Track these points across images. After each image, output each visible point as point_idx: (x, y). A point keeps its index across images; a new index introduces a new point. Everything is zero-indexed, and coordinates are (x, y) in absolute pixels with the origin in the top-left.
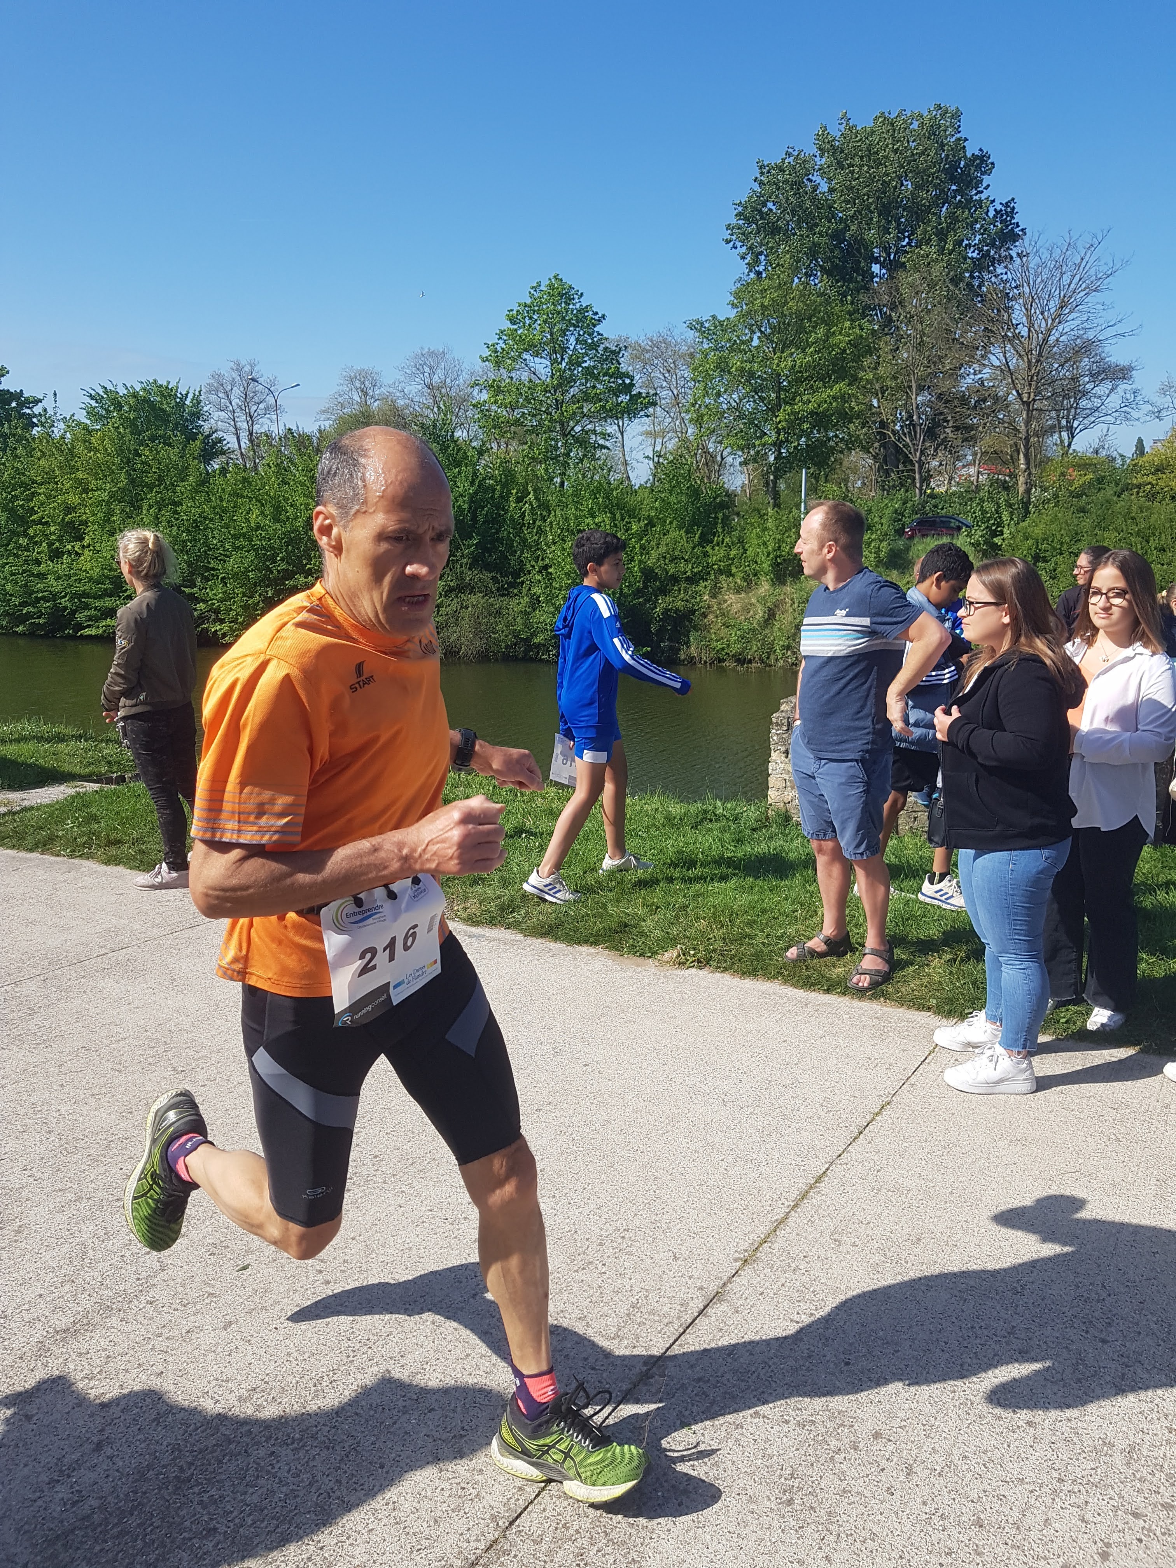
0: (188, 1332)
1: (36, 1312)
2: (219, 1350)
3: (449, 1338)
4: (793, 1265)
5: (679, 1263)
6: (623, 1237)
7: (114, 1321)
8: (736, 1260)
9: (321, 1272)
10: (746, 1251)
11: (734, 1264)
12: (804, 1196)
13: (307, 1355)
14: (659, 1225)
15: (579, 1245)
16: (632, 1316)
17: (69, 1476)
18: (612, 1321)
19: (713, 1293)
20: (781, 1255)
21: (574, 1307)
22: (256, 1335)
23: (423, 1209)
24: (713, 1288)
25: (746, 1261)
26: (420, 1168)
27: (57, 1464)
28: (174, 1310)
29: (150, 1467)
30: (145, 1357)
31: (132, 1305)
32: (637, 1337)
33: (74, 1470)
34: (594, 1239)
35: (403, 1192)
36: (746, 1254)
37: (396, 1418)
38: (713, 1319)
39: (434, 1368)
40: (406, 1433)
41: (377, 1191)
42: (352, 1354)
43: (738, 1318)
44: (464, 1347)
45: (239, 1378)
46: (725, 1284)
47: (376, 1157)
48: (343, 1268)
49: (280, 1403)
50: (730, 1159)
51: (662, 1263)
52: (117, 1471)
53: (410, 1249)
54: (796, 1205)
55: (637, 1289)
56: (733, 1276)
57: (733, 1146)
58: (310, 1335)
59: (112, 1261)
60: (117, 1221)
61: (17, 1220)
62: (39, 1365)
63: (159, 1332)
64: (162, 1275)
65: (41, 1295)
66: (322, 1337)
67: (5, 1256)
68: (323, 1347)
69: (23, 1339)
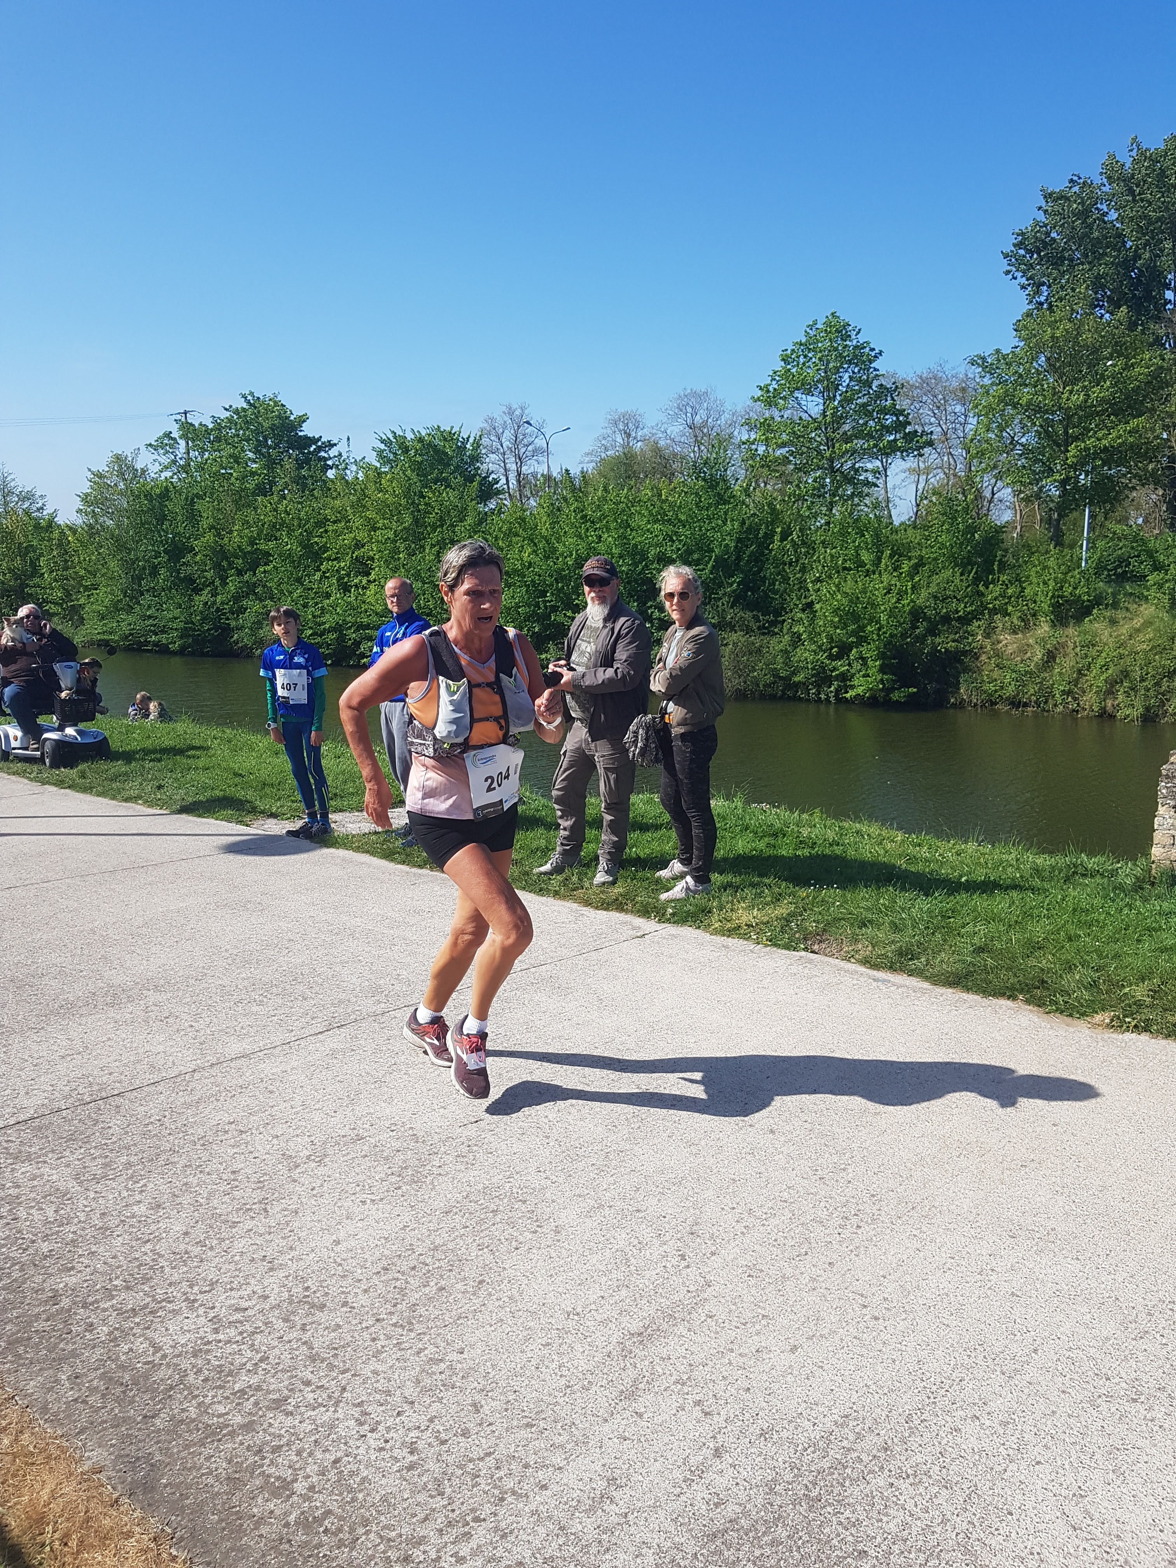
0: (757, 1351)
1: (605, 1313)
7: (682, 1329)
9: (865, 1306)
13: (886, 1391)
15: (1126, 1312)
17: (701, 1477)
22: (826, 1362)
27: (684, 1464)
28: (736, 1327)
29: (775, 1482)
33: (703, 1472)
41: (889, 1230)
42: (930, 1395)
45: (827, 1404)
49: (878, 1434)
52: (745, 1480)
58: (881, 1370)
59: (657, 1271)
60: (646, 1233)
61: (551, 1220)
62: (628, 1365)
63: (731, 1346)
64: (709, 1289)
65: (603, 1297)
66: (894, 1374)
67: (553, 1255)
68: (899, 1384)
69: (603, 1339)
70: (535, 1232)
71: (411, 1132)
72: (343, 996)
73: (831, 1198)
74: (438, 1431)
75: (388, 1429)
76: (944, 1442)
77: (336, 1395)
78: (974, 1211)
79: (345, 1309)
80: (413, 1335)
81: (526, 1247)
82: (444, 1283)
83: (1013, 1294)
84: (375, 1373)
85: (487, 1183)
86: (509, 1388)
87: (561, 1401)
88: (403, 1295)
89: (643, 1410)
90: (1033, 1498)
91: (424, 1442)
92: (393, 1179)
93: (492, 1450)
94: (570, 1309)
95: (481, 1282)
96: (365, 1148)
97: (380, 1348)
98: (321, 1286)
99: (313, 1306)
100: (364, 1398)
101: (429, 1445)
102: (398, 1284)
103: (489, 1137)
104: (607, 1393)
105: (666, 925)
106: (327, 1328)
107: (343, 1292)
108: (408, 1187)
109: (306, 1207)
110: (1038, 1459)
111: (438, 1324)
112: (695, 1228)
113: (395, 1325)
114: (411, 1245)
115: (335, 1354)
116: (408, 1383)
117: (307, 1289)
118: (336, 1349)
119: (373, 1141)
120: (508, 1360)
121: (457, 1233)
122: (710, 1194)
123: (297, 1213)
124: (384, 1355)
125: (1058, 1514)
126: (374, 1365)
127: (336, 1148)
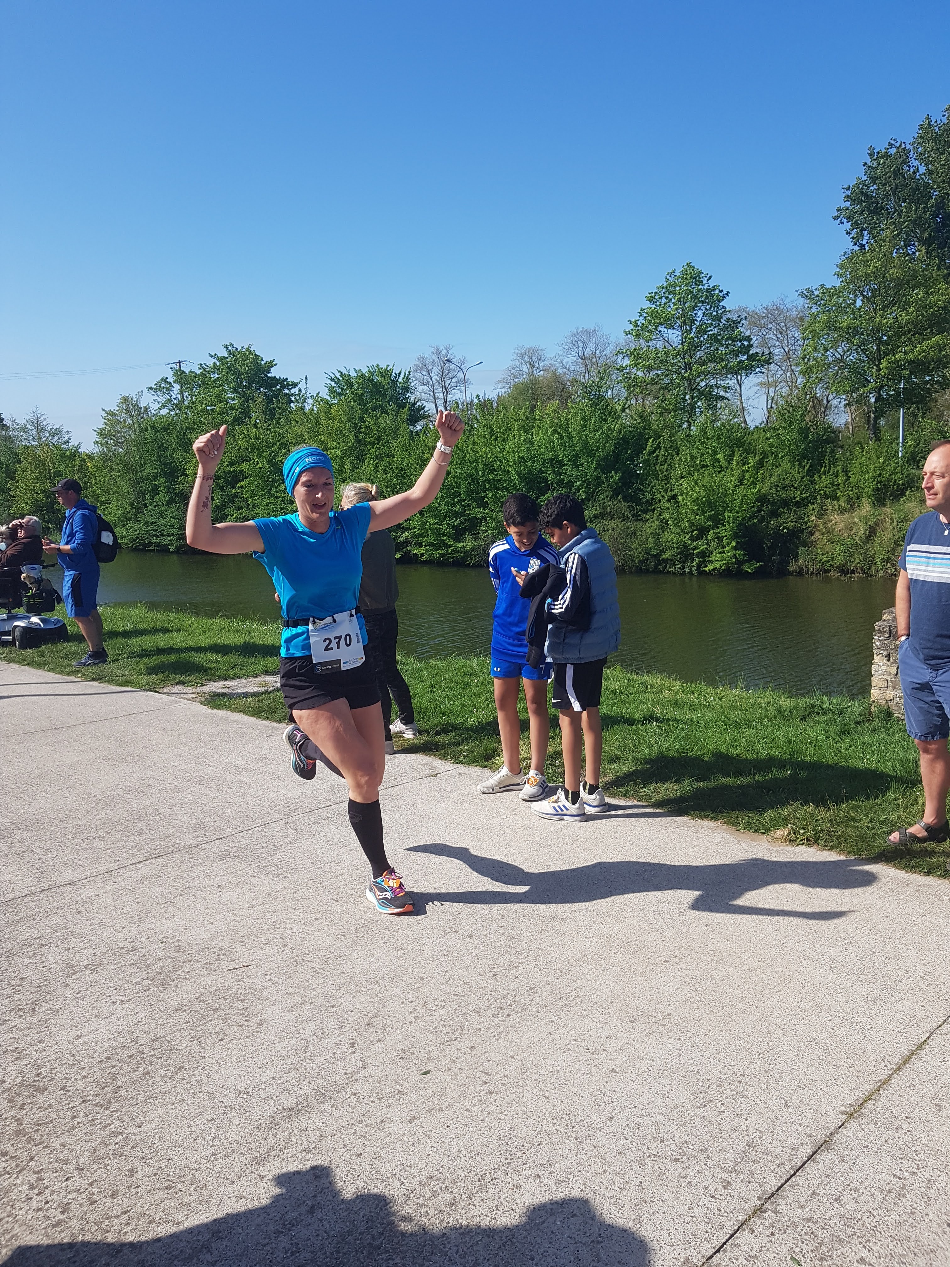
0: (382, 1121)
1: (270, 1091)
2: (405, 1139)
3: (589, 1154)
4: (896, 1124)
5: (790, 1110)
6: (740, 1082)
7: (327, 1106)
8: (842, 1113)
9: (486, 1083)
10: (851, 1105)
11: (840, 1116)
12: (906, 1061)
13: (474, 1153)
14: (772, 1074)
15: (701, 1084)
16: (747, 1154)
17: (290, 1230)
18: (730, 1156)
19: (822, 1141)
20: (885, 1113)
21: (697, 1139)
22: (433, 1131)
23: (569, 1038)
24: (821, 1136)
25: (851, 1115)
26: (567, 1003)
27: (281, 1219)
28: (372, 1102)
29: (350, 1233)
30: (349, 1140)
31: (340, 1095)
32: (752, 1174)
33: (293, 1226)
34: (714, 1080)
35: (552, 1021)
36: (852, 1109)
37: (544, 1218)
38: (821, 1165)
39: (577, 1178)
40: (552, 1232)
41: (533, 1017)
42: (509, 1157)
43: (844, 1166)
44: (602, 1163)
45: (420, 1166)
46: (832, 1134)
47: (531, 989)
48: (503, 1082)
49: (452, 1192)
50: (837, 1020)
51: (775, 1108)
52: (325, 1232)
53: (558, 1072)
54: (899, 1069)
55: (752, 1130)
56: (840, 1127)
57: (840, 1009)
58: (476, 1137)
59: (327, 1057)
60: (331, 1024)
61: (259, 1015)
62: (271, 1135)
63: (360, 1119)
64: (363, 1072)
65: (274, 1078)
66: (486, 1139)
67: (249, 1043)
68: (486, 1148)
69: (259, 1113)
70: (241, 1026)
71: (176, 944)
72: (171, 832)
73: (495, 991)
74: (93, 1194)
75: (53, 1192)
76: (504, 1197)
77: (23, 1164)
78: (609, 1000)
79: (62, 1092)
80: (107, 1112)
81: (229, 1039)
82: (150, 1068)
83: (613, 1070)
84: (63, 1145)
85: (219, 985)
86: (165, 1157)
87: (202, 1166)
88: (113, 1080)
89: (266, 1173)
90: (557, 1245)
91: (77, 1203)
92: (146, 983)
93: (129, 1209)
94: (243, 1089)
95: (179, 1069)
96: (136, 957)
97: (76, 1123)
98: (51, 1073)
99: (37, 1089)
100: (44, 1166)
101: (81, 1205)
102: (113, 1070)
103: (238, 947)
104: (243, 1159)
105: (459, 765)
106: (40, 1108)
107: (66, 1078)
108: (155, 989)
109: (67, 1007)
110: (574, 1213)
111: (131, 1102)
112: (373, 1020)
113: (96, 1105)
114: (138, 1037)
115: (38, 1129)
116: (86, 1153)
117: (38, 1075)
118: (40, 1125)
119: (143, 951)
120: (174, 1134)
121: (178, 1027)
122: (397, 990)
123: (58, 1012)
124: (77, 1130)
125: (572, 1259)
126: (66, 1139)
127: (112, 958)
